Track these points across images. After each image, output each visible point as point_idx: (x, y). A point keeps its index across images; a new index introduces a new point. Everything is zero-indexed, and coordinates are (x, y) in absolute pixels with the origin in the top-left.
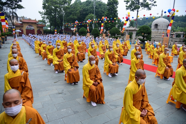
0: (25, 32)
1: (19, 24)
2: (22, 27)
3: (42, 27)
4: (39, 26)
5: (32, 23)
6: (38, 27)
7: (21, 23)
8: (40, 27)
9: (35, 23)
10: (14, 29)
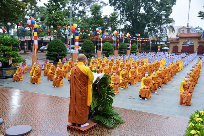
0: (180, 49)
2: (178, 43)
4: (202, 40)
5: (192, 38)
6: (199, 43)
9: (196, 37)
10: (159, 47)
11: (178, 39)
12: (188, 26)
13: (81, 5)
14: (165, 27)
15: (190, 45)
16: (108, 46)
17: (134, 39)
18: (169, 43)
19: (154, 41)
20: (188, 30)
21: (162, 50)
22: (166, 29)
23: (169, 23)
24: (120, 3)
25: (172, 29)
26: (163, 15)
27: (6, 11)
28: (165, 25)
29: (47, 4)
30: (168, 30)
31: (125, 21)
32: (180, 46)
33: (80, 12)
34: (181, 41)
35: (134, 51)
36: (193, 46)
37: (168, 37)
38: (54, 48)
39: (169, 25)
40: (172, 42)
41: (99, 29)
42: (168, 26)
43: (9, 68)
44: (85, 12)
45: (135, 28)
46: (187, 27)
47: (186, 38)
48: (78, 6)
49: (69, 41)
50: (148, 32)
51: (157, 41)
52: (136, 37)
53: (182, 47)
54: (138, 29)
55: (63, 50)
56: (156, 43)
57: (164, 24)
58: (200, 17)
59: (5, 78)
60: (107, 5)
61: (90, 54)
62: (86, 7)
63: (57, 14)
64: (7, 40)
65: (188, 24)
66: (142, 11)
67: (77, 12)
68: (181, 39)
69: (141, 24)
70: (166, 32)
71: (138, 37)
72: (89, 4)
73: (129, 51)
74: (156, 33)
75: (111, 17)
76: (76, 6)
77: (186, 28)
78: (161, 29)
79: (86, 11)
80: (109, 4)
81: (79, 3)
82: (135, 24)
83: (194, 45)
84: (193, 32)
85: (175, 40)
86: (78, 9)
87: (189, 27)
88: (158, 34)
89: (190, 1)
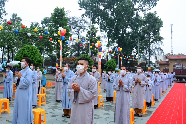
1: (164, 63)
2: (168, 65)
5: (182, 60)
7: (168, 60)
11: (168, 62)
12: (172, 53)
14: (154, 49)
15: (178, 68)
19: (143, 64)
22: (154, 52)
25: (160, 51)
30: (157, 52)
34: (171, 63)
36: (185, 70)
42: (156, 48)
47: (176, 60)
50: (137, 54)
51: (146, 64)
53: (173, 69)
56: (145, 66)
65: (172, 51)
68: (171, 62)
69: (127, 43)
70: (155, 54)
74: (145, 56)
78: (149, 51)
82: (121, 43)
85: (165, 62)
88: (147, 56)
89: (172, 32)
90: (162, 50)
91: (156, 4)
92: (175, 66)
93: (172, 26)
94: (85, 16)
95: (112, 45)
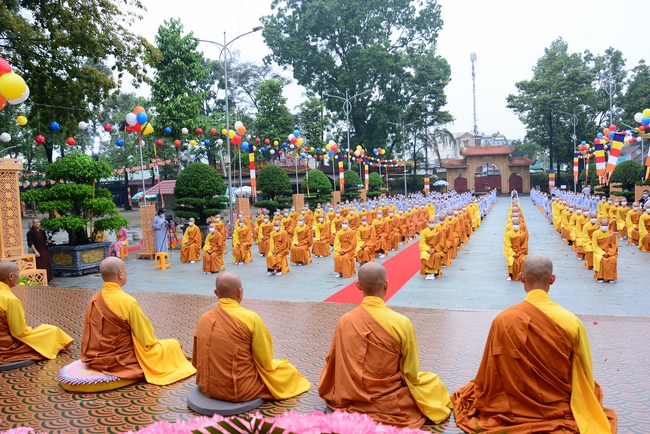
0: (471, 185)
1: (455, 164)
2: (466, 169)
3: (526, 167)
4: (517, 161)
5: (494, 156)
6: (511, 167)
7: (462, 158)
8: (520, 167)
9: (505, 156)
10: (427, 180)
11: (464, 161)
12: (475, 131)
13: (222, 86)
14: (433, 133)
15: (490, 173)
16: (318, 179)
17: (371, 161)
18: (444, 170)
20: (478, 139)
21: (433, 188)
22: (434, 139)
23: (446, 121)
24: (321, 78)
25: (448, 138)
26: (429, 102)
27: (64, 96)
28: (431, 129)
29: (155, 80)
30: (439, 140)
31: (335, 121)
32: (470, 177)
33: (221, 102)
34: (470, 164)
35: (376, 192)
36: (499, 176)
37: (442, 157)
38: (194, 186)
39: (441, 127)
40: (451, 168)
41: (296, 136)
43: (89, 246)
44: (235, 103)
45: (363, 136)
46: (474, 134)
47: (481, 157)
48: (214, 88)
49: (227, 170)
51: (416, 168)
52: (375, 156)
53: (476, 178)
54: (371, 139)
55: (218, 191)
57: (431, 124)
58: (511, 107)
59: (81, 273)
60: (289, 82)
61: (280, 202)
62: (237, 91)
63: (182, 103)
64: (85, 167)
65: (476, 127)
66: (377, 95)
67: (211, 103)
68: (470, 161)
69: (379, 127)
70: (435, 145)
71: (380, 156)
72: (246, 82)
73: (364, 193)
74: (412, 149)
75: (305, 112)
76: (211, 89)
77: (473, 137)
78: (421, 137)
79: (236, 101)
80: (297, 81)
81: (217, 82)
82: (362, 127)
83: (501, 173)
84: (496, 144)
85: (458, 163)
86: (215, 98)
87: (480, 134)
88: (417, 150)
89: (473, 75)
90: (451, 135)
91: (437, 35)
92: (481, 168)
93: (474, 58)
94: (272, 62)
95: (333, 127)
